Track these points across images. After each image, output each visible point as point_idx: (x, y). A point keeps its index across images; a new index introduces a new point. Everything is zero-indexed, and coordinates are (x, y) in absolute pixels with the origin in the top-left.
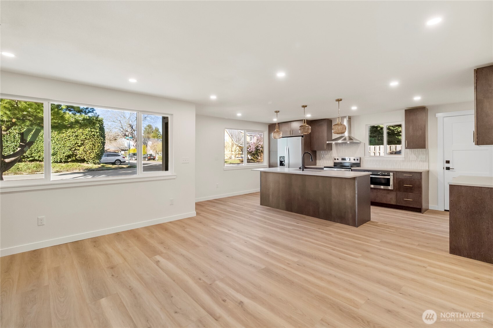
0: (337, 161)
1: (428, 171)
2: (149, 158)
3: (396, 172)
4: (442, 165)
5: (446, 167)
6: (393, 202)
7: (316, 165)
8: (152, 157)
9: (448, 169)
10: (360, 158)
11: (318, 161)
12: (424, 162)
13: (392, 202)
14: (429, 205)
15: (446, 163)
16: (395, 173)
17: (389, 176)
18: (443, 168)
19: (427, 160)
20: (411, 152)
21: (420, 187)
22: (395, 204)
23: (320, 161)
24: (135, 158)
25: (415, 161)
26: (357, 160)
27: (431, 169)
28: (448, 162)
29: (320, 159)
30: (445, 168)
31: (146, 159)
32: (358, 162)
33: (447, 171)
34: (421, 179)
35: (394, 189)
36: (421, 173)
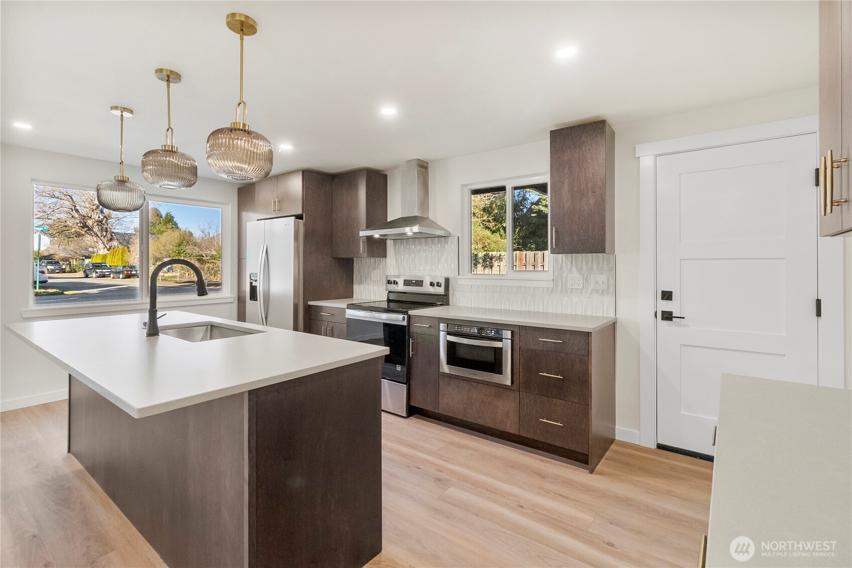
0: (393, 287)
1: (613, 325)
2: (125, 273)
3: (522, 328)
4: (651, 304)
5: (663, 312)
6: (511, 427)
7: (350, 295)
8: (132, 272)
9: (668, 316)
10: (447, 281)
11: (356, 287)
12: (603, 293)
13: (508, 425)
14: (617, 427)
15: (663, 299)
16: (518, 331)
17: (500, 340)
18: (653, 315)
19: (612, 289)
20: (569, 264)
21: (584, 381)
22: (517, 433)
23: (362, 287)
24: (97, 273)
25: (581, 293)
26: (439, 285)
27: (623, 316)
28: (667, 296)
29: (360, 283)
30: (659, 315)
31: (121, 276)
32: (441, 290)
33: (666, 323)
34: (588, 353)
35: (512, 382)
36: (588, 335)
